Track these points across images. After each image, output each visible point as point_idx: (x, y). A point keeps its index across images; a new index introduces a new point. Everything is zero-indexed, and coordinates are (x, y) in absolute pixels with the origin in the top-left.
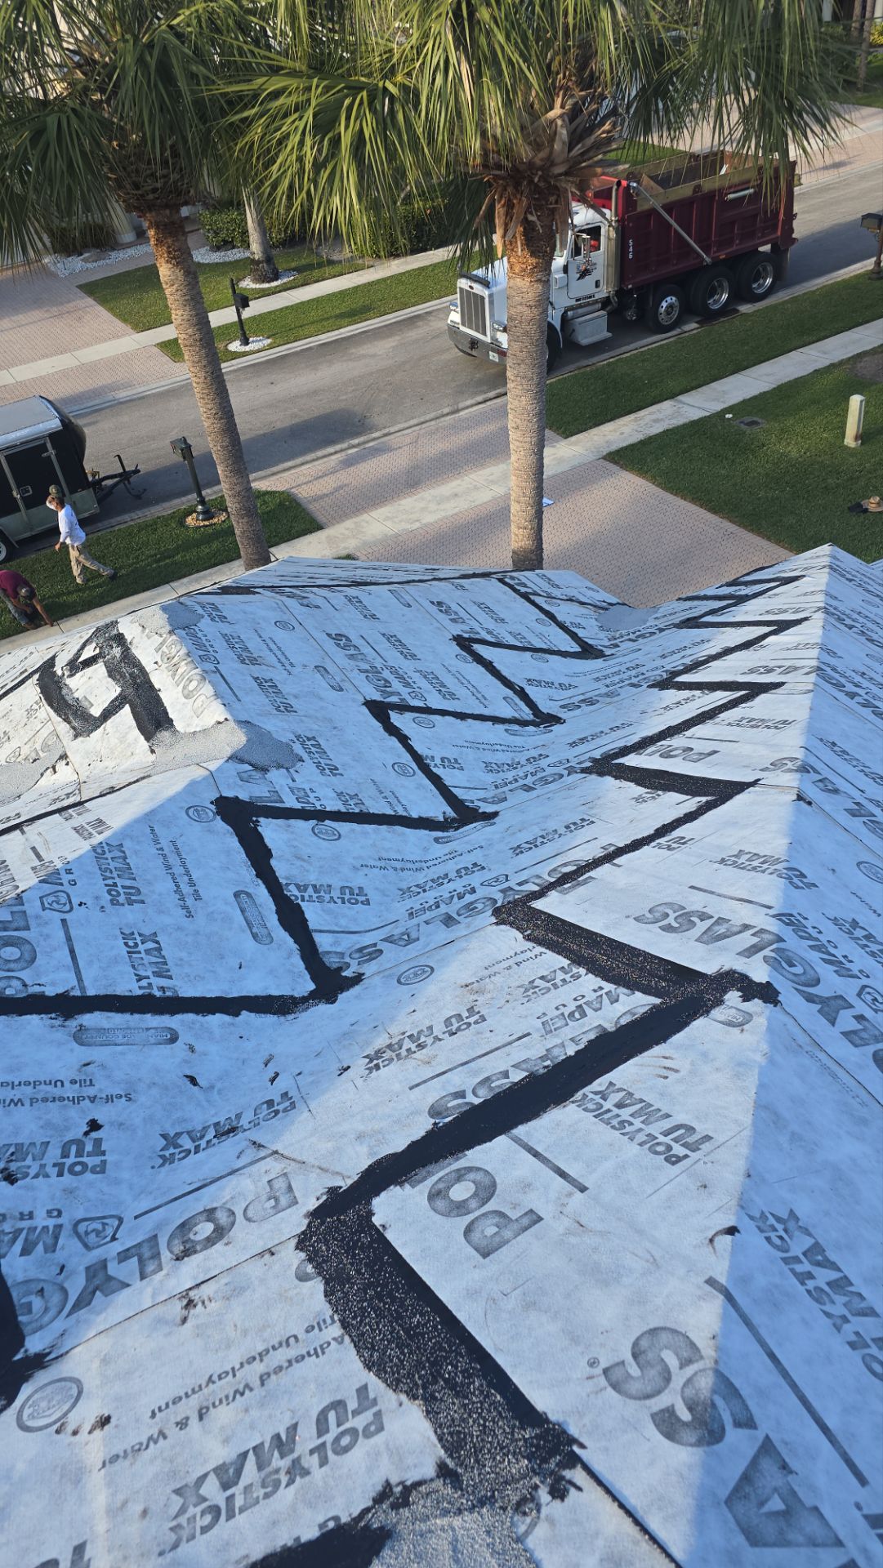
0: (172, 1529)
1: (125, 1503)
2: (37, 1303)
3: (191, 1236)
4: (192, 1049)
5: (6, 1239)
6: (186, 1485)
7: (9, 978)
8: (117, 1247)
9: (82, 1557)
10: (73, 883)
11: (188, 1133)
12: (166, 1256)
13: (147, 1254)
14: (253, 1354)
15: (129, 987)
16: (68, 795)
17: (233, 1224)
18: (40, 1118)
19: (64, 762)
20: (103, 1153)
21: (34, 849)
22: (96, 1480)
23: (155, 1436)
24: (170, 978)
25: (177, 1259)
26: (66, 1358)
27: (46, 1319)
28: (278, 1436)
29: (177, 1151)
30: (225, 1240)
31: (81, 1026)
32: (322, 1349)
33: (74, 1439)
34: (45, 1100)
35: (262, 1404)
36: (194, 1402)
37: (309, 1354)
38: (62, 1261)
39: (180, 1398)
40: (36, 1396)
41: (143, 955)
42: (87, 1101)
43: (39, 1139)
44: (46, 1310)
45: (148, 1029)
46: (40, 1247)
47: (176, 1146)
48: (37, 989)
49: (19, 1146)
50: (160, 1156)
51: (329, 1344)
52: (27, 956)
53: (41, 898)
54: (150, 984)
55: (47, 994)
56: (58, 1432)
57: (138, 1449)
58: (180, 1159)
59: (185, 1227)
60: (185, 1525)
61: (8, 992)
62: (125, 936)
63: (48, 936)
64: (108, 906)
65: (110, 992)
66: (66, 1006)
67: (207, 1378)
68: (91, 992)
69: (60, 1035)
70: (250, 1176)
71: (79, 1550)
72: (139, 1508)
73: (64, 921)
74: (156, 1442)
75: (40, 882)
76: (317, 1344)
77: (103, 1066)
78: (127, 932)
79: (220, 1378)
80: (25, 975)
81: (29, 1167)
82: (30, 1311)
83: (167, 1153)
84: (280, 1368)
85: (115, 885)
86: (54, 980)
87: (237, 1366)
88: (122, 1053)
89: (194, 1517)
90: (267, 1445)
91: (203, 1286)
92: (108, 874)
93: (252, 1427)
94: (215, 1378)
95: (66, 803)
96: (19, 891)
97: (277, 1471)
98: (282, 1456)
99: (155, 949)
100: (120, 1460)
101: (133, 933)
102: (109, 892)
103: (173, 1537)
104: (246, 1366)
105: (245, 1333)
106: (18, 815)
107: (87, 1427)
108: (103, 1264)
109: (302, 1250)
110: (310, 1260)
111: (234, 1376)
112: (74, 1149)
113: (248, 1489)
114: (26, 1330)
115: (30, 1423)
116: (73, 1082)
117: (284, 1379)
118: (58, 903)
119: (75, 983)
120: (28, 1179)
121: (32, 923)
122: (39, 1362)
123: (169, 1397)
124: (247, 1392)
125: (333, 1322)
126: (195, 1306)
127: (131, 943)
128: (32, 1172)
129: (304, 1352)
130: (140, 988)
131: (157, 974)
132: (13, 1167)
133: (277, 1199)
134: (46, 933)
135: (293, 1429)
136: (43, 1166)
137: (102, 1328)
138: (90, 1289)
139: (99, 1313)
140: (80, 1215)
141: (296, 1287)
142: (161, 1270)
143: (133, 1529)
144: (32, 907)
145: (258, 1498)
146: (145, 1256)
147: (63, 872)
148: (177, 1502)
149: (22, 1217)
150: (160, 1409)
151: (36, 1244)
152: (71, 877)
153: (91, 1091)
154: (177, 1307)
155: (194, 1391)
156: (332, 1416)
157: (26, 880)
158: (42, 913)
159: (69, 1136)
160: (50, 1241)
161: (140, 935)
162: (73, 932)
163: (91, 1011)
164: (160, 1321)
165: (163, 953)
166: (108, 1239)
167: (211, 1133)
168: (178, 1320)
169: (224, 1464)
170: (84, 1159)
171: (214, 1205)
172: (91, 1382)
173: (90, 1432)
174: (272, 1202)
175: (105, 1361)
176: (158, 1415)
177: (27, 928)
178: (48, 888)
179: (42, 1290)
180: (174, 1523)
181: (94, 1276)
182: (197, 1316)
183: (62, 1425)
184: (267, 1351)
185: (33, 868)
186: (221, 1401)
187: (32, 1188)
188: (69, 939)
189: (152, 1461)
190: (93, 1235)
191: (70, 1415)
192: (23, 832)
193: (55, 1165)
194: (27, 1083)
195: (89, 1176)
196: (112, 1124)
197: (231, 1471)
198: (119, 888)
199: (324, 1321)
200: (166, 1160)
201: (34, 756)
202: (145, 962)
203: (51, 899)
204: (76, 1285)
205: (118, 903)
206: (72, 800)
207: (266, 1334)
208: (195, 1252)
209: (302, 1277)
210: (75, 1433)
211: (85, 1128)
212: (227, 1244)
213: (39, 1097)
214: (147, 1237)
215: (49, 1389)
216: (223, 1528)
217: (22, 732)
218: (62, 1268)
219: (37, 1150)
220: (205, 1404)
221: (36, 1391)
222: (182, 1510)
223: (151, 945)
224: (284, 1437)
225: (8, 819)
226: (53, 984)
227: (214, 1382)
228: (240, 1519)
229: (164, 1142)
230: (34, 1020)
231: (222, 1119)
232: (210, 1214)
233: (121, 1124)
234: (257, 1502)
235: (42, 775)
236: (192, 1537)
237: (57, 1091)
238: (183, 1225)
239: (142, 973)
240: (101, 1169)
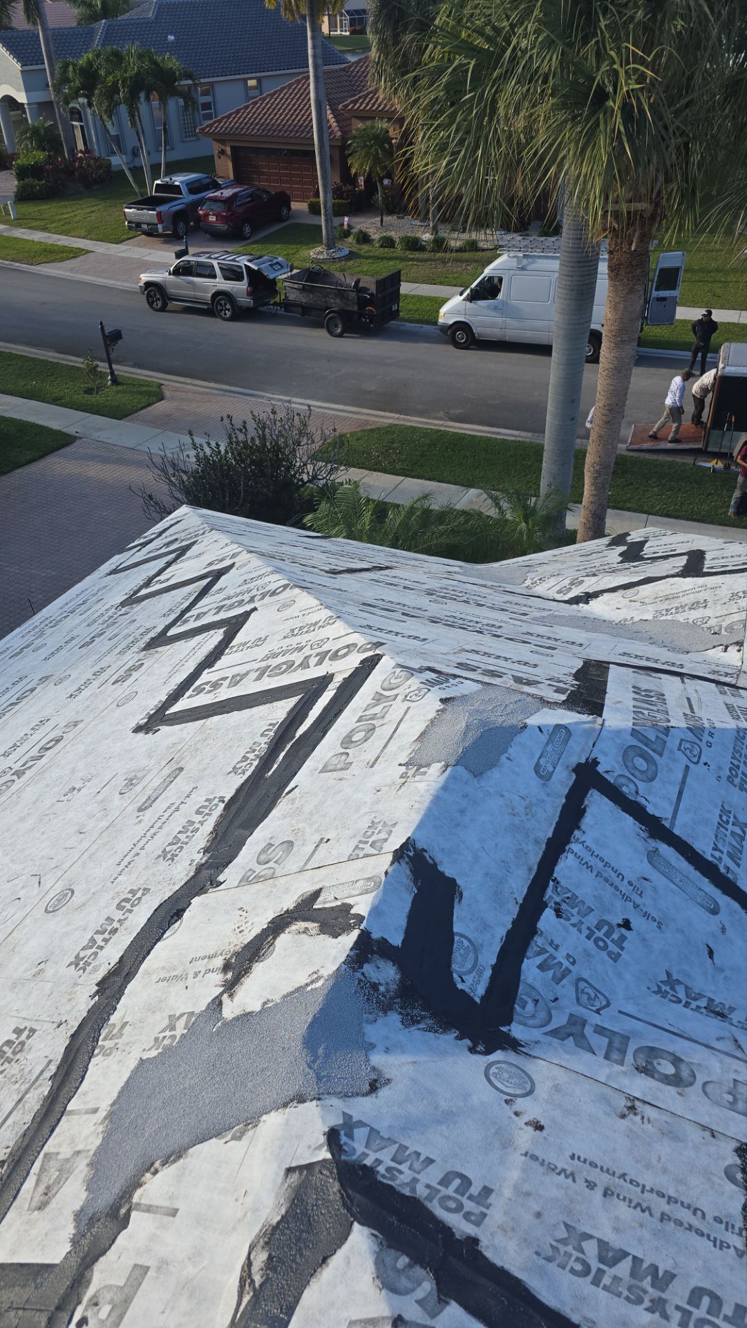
0: (551, 1245)
1: (528, 1194)
2: (530, 1006)
3: (655, 1062)
4: (723, 930)
5: (535, 948)
6: (574, 1228)
7: (630, 779)
8: (595, 1019)
9: (487, 1198)
10: (709, 745)
11: (687, 987)
12: (629, 1057)
13: (616, 1044)
14: (664, 1192)
15: (704, 848)
16: (727, 674)
17: (691, 1084)
18: (596, 889)
19: (738, 648)
20: (622, 949)
21: (688, 699)
22: (517, 1159)
23: (568, 1172)
24: (738, 865)
25: (637, 1069)
26: (532, 1060)
27: (531, 1022)
28: (656, 1268)
29: (672, 992)
30: (680, 1090)
31: (657, 849)
32: (723, 1245)
33: (513, 1116)
34: (606, 880)
35: (655, 1233)
36: (605, 1178)
37: (708, 1237)
38: (558, 995)
39: (596, 1166)
40: (503, 1065)
41: (728, 833)
42: (632, 904)
43: (590, 902)
44: (533, 1016)
45: (700, 889)
46: (551, 973)
47: (673, 989)
48: (643, 801)
49: (575, 896)
50: (658, 986)
51: (729, 1247)
52: (650, 774)
53: (682, 740)
54: (720, 859)
55: (648, 809)
56: (507, 1102)
57: (552, 1169)
58: (670, 1000)
59: (653, 1052)
60: (562, 1253)
61: (624, 789)
62: (724, 811)
63: (670, 770)
64: (724, 779)
65: (689, 841)
66: (655, 828)
67: (622, 1172)
68: (677, 831)
69: (639, 844)
70: (721, 1062)
71: (487, 1191)
72: (537, 1208)
73: (687, 767)
74: (567, 1177)
75: (688, 728)
76: (719, 1237)
77: (655, 889)
78: (727, 808)
79: (631, 1182)
80: (641, 785)
81: (573, 915)
82: (523, 1007)
83: (664, 988)
84: (681, 1224)
85: (738, 767)
86: (658, 805)
87: (648, 1188)
88: (672, 891)
89: (571, 1255)
90: (645, 1265)
91: (648, 1106)
92: (737, 755)
93: (640, 1240)
94: (628, 1178)
95: (723, 679)
96: (670, 724)
97: (645, 1292)
98: (653, 1286)
99: (740, 836)
100: (537, 1163)
101: (730, 812)
102: (731, 769)
103: (550, 1253)
104: (655, 1195)
105: (665, 1171)
106: (682, 666)
107: (526, 1118)
108: (584, 1023)
109: (740, 1156)
110: (743, 1171)
111: (643, 1192)
112: (605, 929)
113: (616, 1279)
114: (515, 1017)
115: (492, 1078)
116: (630, 883)
117: (682, 1235)
118: (691, 751)
119: (670, 816)
120: (568, 923)
121: (666, 753)
122: (514, 1045)
123: (590, 1157)
124: (647, 1213)
125: (740, 1234)
126: (635, 1114)
127: (724, 818)
128: (573, 920)
129: (706, 1231)
130: (712, 855)
131: (730, 855)
132: (564, 906)
133: (735, 1099)
134: (671, 767)
135: (671, 1276)
136: (581, 923)
137: (563, 1064)
138: (568, 1030)
139: (567, 1052)
140: (585, 975)
141: (720, 1178)
142: (622, 1065)
143: (528, 1218)
144: (673, 743)
145: (621, 1293)
146: (616, 1047)
147: (707, 732)
148: (562, 1233)
149: (551, 943)
150: (579, 1158)
151: (550, 969)
152: (710, 739)
153: (638, 900)
154: (622, 1103)
155: (608, 1171)
156: (706, 1301)
157: (677, 721)
158: (677, 752)
159: (607, 917)
160: (559, 975)
161: (735, 817)
162: (689, 780)
163: (669, 844)
164: (604, 1099)
165: (744, 843)
166: (594, 1009)
167: (703, 1003)
168: (619, 1111)
169: (608, 1243)
170: (609, 942)
171: (683, 1057)
172: (542, 1090)
173: (526, 1124)
174: (730, 1098)
175: (557, 1088)
176: (576, 1160)
177: (661, 755)
178: (690, 736)
179: (537, 1001)
180: (554, 1243)
181: (574, 1025)
182: (634, 1123)
183: (512, 1100)
184: (676, 1202)
185: (685, 715)
186: (624, 1199)
187: (567, 932)
188: (683, 782)
189: (559, 1186)
190: (585, 997)
191: (519, 1100)
192: (683, 682)
193: (589, 928)
194: (602, 860)
195: (604, 955)
196: (639, 933)
197: (610, 1254)
198: (739, 773)
199: (733, 1226)
200: (659, 991)
201: (717, 629)
202: (727, 840)
203: (688, 745)
204: (559, 1020)
205: (732, 782)
206: (728, 680)
207: (682, 1188)
208: (653, 1077)
209: (731, 1178)
210: (517, 1114)
211: (620, 922)
212: (680, 1094)
213: (605, 875)
214: (622, 1032)
215: (513, 1069)
216: (584, 1284)
217: (719, 607)
218: (556, 999)
219: (583, 909)
220: (612, 1188)
221: (505, 1062)
222: (564, 1242)
223: (738, 830)
224: (661, 1274)
225: (673, 664)
226: (655, 806)
227: (625, 1181)
228: (603, 1294)
229: (665, 978)
230: (629, 821)
231: (717, 1001)
232: (677, 1061)
233: (644, 940)
234: (619, 1295)
235: (714, 647)
236: (564, 1268)
237: (617, 881)
238: (652, 1049)
239: (720, 846)
240: (616, 958)
